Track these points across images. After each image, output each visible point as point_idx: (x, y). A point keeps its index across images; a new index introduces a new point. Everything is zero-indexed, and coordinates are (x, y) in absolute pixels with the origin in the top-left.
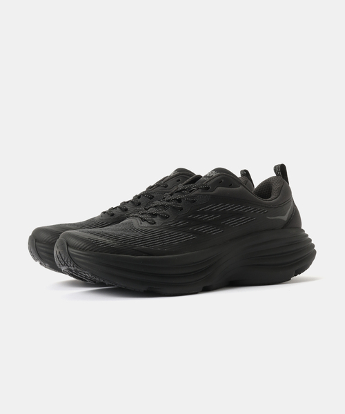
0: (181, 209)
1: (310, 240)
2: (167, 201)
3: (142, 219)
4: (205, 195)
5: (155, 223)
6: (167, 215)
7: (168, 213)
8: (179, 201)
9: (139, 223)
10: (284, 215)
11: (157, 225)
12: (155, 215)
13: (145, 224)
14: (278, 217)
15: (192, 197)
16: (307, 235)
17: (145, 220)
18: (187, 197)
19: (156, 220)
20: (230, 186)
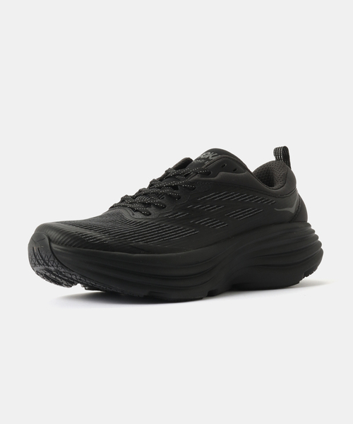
0: (179, 198)
1: (317, 237)
2: (158, 188)
3: (133, 209)
4: (205, 181)
5: (150, 214)
6: (163, 204)
7: (164, 202)
8: (175, 188)
9: (131, 214)
10: (291, 206)
11: (153, 217)
12: (149, 205)
13: (138, 216)
14: (286, 209)
15: (191, 183)
16: (314, 231)
17: (137, 211)
18: (185, 183)
19: (151, 210)
20: (235, 171)
